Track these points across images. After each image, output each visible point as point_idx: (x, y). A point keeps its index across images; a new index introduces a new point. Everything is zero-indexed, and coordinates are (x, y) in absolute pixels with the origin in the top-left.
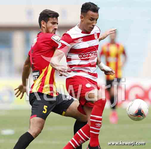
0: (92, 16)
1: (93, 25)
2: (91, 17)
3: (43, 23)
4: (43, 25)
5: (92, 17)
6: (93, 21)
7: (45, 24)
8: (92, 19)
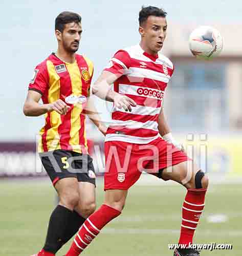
1: (160, 37)
4: (58, 37)
6: (160, 31)
8: (156, 28)
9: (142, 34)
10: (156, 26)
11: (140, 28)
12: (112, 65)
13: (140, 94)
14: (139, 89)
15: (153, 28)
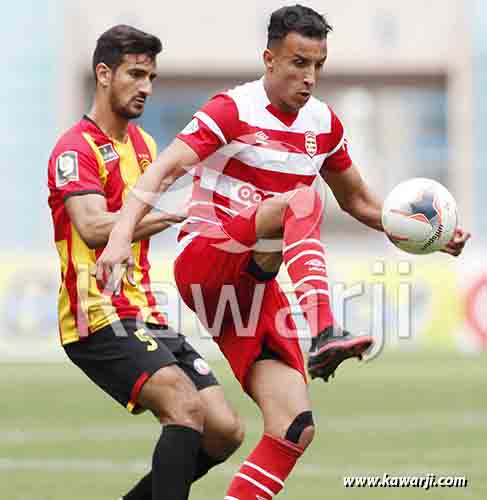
0: (300, 49)
2: (297, 56)
3: (101, 70)
4: (102, 80)
5: (299, 53)
7: (107, 75)
8: (300, 61)
9: (269, 65)
10: (301, 58)
11: (266, 52)
12: (196, 129)
13: (243, 198)
14: (243, 187)
15: (294, 62)
